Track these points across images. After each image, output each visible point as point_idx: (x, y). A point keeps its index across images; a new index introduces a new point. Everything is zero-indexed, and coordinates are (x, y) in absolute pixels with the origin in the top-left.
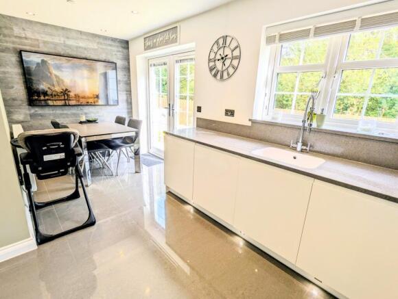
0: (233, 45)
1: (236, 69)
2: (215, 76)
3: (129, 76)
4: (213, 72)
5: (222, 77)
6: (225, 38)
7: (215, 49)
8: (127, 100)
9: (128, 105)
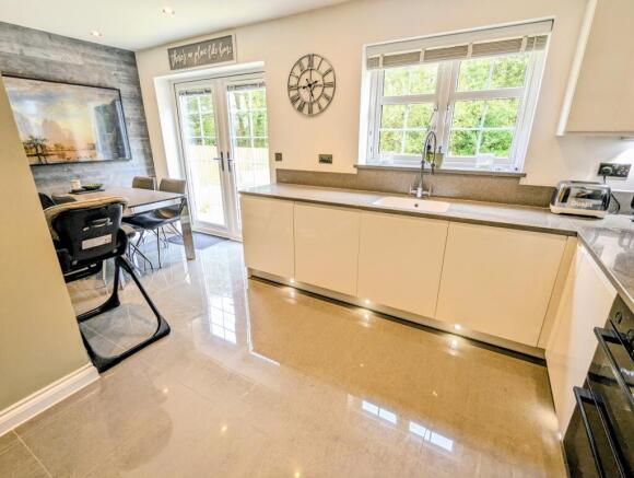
0: (324, 68)
1: (329, 100)
2: (300, 109)
3: (143, 110)
4: (297, 105)
5: (310, 111)
6: (311, 57)
7: (297, 72)
8: (144, 151)
9: (146, 158)
